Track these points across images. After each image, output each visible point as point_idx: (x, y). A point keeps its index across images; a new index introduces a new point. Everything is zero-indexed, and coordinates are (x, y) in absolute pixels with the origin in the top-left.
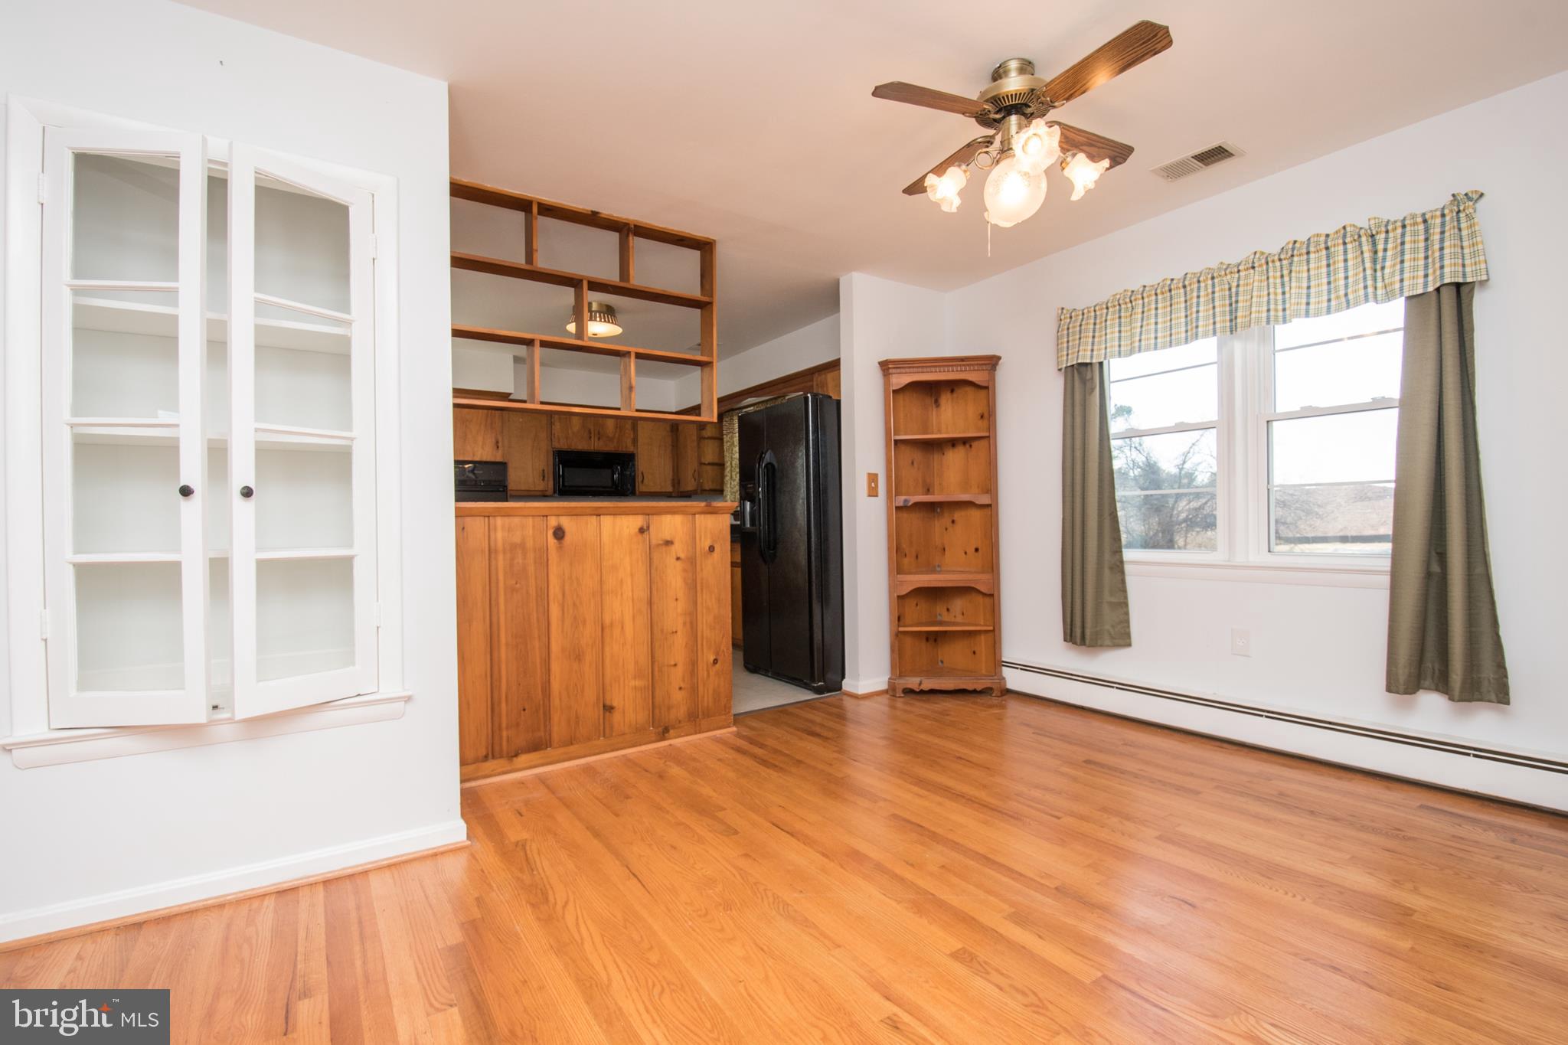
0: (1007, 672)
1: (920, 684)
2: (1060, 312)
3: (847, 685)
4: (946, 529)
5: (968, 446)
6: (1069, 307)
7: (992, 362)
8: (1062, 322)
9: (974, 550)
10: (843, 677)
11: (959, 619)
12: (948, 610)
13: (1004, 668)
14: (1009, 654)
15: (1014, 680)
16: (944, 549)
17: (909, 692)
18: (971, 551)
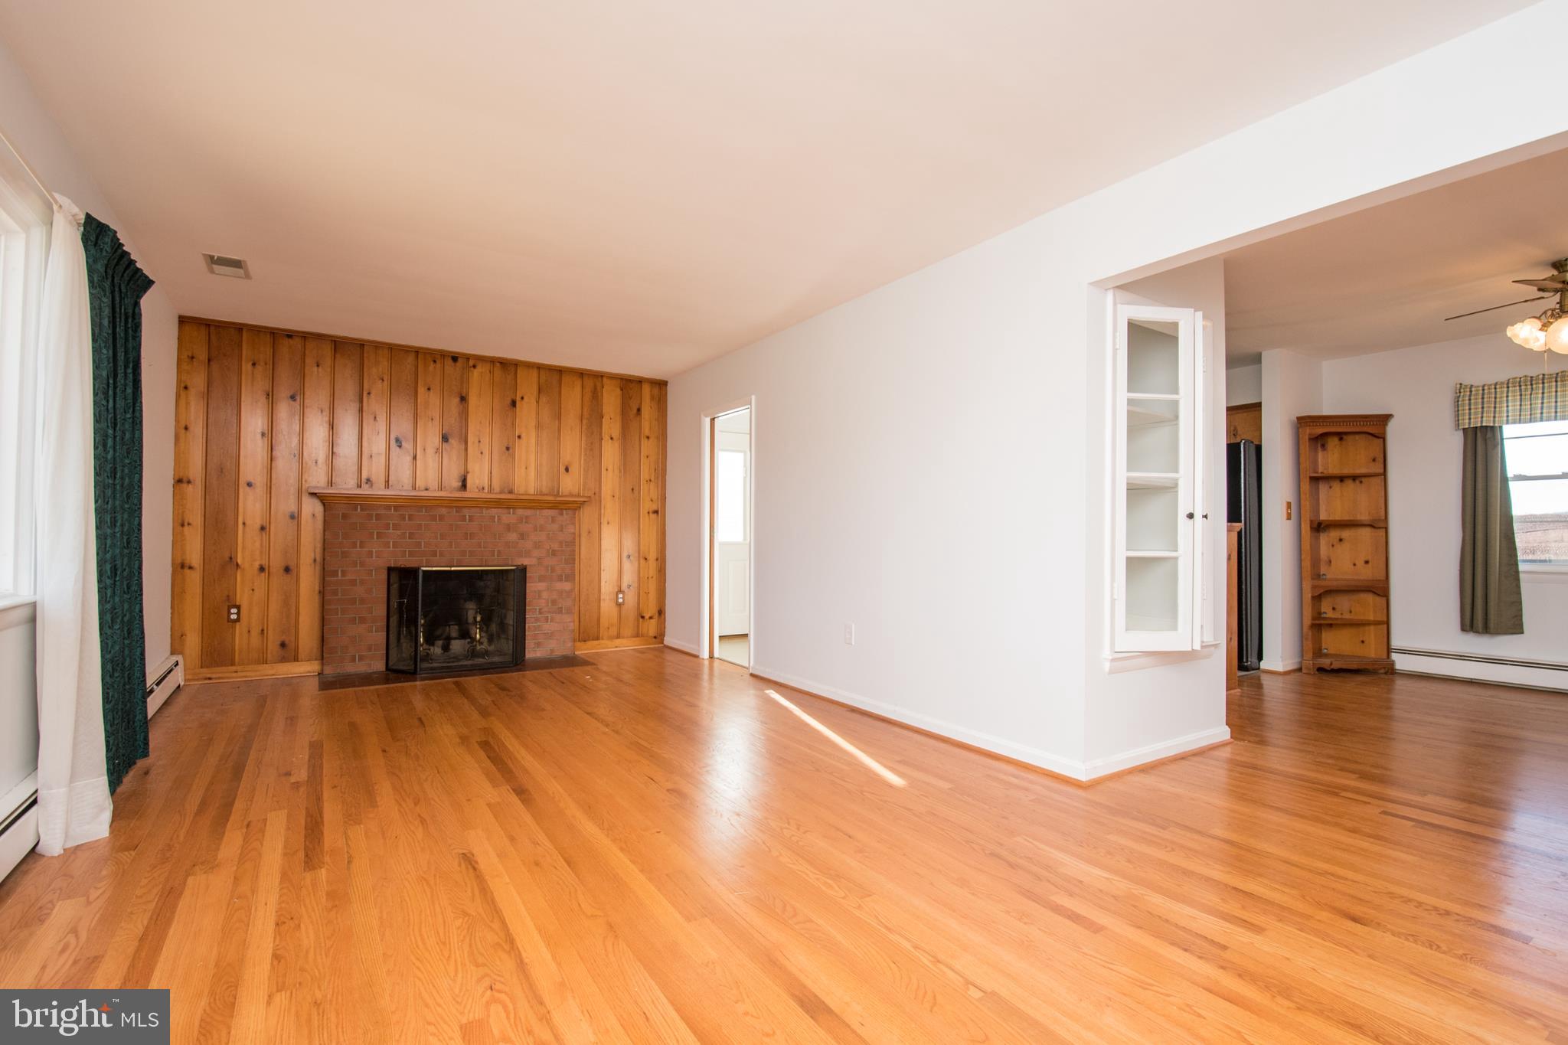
0: (1394, 656)
1: (1331, 664)
2: (1458, 386)
3: (1264, 665)
4: (1333, 546)
5: (1357, 482)
6: (1467, 382)
7: (1385, 419)
8: (1462, 394)
9: (1363, 562)
10: (1260, 657)
11: (1347, 616)
12: (1334, 609)
13: (1393, 654)
14: (1396, 643)
15: (1402, 663)
16: (1330, 562)
17: (1321, 670)
18: (1360, 563)
